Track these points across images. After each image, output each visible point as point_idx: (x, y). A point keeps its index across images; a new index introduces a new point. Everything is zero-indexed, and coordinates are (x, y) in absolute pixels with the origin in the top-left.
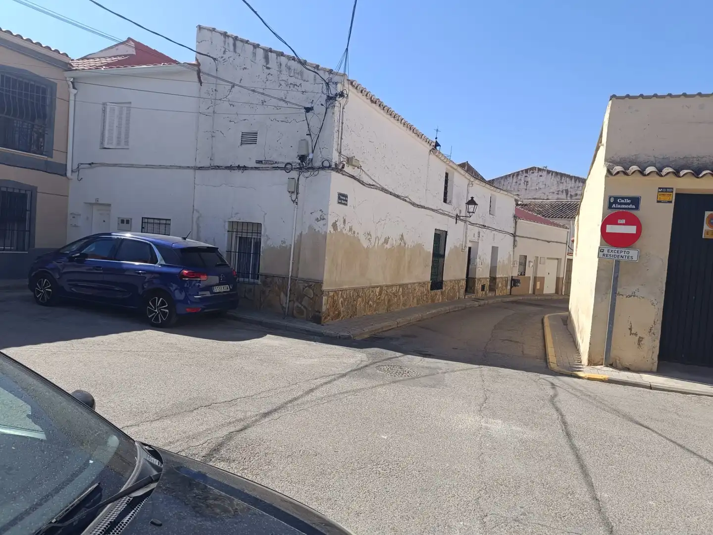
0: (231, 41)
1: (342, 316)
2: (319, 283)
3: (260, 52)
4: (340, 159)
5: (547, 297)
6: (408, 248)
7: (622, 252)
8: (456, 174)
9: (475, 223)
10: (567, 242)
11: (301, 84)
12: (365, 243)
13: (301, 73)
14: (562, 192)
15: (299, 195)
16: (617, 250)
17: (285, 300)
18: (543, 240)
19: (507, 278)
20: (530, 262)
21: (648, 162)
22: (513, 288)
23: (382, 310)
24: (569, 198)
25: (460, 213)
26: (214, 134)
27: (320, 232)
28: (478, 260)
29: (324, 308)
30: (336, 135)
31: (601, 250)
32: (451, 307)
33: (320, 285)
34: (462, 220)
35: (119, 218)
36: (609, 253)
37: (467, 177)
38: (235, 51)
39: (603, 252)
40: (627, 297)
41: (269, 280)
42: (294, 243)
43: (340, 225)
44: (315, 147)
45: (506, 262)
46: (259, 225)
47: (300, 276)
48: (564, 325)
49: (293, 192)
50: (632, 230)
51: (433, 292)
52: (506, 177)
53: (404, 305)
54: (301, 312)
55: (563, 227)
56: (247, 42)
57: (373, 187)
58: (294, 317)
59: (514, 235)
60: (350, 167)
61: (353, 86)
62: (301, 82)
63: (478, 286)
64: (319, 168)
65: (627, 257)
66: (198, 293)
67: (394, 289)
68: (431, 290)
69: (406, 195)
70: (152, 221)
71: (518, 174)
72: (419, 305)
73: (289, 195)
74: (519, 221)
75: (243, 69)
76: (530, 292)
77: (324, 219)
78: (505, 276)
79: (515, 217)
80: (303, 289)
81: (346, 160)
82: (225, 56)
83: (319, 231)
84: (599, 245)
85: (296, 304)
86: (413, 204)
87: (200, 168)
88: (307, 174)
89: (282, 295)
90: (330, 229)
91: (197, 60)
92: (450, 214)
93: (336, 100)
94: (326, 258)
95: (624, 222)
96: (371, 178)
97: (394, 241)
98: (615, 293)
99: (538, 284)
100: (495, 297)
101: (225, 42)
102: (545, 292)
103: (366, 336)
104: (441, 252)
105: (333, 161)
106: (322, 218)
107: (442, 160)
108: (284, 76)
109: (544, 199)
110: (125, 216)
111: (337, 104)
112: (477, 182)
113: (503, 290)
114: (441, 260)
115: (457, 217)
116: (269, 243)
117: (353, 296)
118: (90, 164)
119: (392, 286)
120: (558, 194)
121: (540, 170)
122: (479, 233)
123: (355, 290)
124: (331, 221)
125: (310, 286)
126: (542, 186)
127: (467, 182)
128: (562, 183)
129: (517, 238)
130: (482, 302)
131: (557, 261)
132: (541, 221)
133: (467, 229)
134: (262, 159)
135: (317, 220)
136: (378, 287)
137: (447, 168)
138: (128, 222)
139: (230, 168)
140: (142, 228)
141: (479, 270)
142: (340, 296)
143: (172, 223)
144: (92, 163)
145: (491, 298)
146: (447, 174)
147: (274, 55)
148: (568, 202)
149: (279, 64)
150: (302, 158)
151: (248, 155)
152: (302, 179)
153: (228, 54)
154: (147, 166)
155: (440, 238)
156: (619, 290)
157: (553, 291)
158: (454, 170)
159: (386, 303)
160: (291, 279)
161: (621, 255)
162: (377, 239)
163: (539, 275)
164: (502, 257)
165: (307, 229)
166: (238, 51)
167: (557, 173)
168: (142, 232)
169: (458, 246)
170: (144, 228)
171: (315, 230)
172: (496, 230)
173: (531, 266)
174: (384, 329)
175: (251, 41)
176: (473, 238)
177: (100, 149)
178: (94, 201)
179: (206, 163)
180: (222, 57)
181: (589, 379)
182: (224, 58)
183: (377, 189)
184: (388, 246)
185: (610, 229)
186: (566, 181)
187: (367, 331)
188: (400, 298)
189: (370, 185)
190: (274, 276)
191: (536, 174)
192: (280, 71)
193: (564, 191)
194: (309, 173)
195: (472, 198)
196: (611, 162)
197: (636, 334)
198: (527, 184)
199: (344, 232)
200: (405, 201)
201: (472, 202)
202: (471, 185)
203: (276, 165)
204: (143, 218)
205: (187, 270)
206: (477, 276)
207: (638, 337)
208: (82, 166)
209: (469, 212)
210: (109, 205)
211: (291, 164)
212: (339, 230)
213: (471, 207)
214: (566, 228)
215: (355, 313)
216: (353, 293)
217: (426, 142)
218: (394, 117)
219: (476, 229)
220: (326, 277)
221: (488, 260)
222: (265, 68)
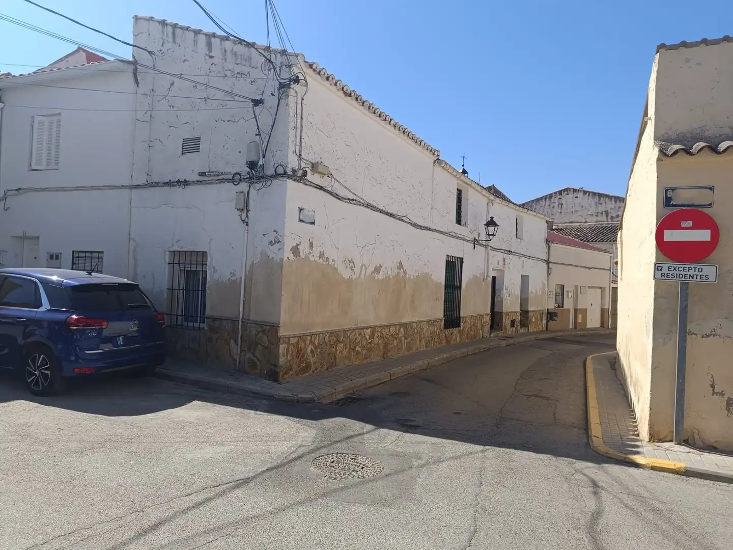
0: (170, 29)
1: (313, 368)
2: (275, 327)
3: (202, 39)
4: (300, 164)
5: (591, 332)
6: (410, 278)
7: (690, 270)
8: (470, 190)
9: (498, 248)
10: (610, 268)
11: (249, 73)
12: (346, 274)
13: (249, 59)
14: (602, 214)
15: (251, 214)
16: (682, 266)
17: (235, 349)
18: (581, 267)
19: (542, 311)
20: (568, 292)
21: (720, 136)
22: (549, 323)
23: (376, 358)
24: (609, 220)
25: (479, 237)
26: (151, 144)
27: (275, 259)
28: (505, 291)
29: (282, 360)
30: (292, 133)
31: (657, 268)
32: (471, 348)
33: (276, 329)
34: (482, 245)
35: (48, 253)
36: (671, 272)
37: (486, 195)
38: (174, 41)
39: (661, 270)
40: (703, 337)
41: (217, 323)
42: (245, 275)
43: (304, 249)
44: (266, 150)
45: (539, 293)
46: (204, 254)
47: (253, 317)
48: (612, 370)
49: (242, 210)
50: (704, 235)
51: (448, 331)
52: (538, 200)
53: (409, 348)
54: (253, 365)
55: (605, 251)
56: (187, 29)
57: (354, 202)
58: (245, 373)
59: (548, 262)
60: (317, 176)
61: (314, 70)
62: (249, 69)
63: (506, 322)
64: (272, 176)
65: (699, 277)
66: (99, 346)
67: (392, 329)
68: (445, 328)
69: (404, 215)
70: (83, 255)
71: (551, 196)
72: (429, 349)
73: (238, 213)
74: (552, 245)
75: (184, 62)
76: (571, 326)
77: (279, 242)
78: (539, 309)
79: (547, 241)
80: (256, 335)
81: (309, 166)
82: (164, 49)
83: (273, 258)
84: (654, 260)
85: (249, 355)
86: (415, 225)
87: (138, 187)
88: (258, 186)
89: (232, 343)
90: (288, 254)
91: (134, 57)
92: (466, 238)
93: (290, 88)
94: (283, 293)
95: (691, 226)
96: (350, 191)
97: (389, 269)
98: (684, 333)
99: (580, 317)
100: (529, 334)
101: (163, 32)
102: (588, 326)
103: (341, 396)
104: (457, 284)
105: (289, 166)
106: (277, 241)
107: (451, 173)
108: (230, 65)
109: (582, 223)
110: (55, 251)
111: (292, 92)
112: (498, 200)
113: (537, 325)
114: (456, 292)
115: (475, 242)
116: (216, 276)
117: (330, 342)
118: (16, 190)
119: (388, 326)
120: (597, 216)
121: (575, 190)
122: (504, 260)
123: (332, 333)
124: (289, 244)
125: (263, 331)
126: (579, 209)
127: (486, 201)
128: (601, 204)
129: (551, 265)
130: (511, 341)
131: (600, 290)
132: (579, 245)
133: (488, 255)
134: (206, 170)
135: (271, 244)
136: (368, 328)
137: (458, 183)
138: (57, 257)
139: (169, 184)
140: (73, 264)
141: (507, 302)
142: (308, 342)
143: (105, 255)
144: (20, 189)
145: (523, 335)
146: (459, 192)
147: (218, 40)
148: (609, 224)
149: (224, 50)
150: (252, 165)
151: (190, 166)
152: (253, 192)
153: (167, 46)
154: (78, 189)
155: (453, 267)
156: (690, 327)
157: (598, 325)
158: (469, 187)
159: (381, 347)
160: (242, 322)
161: (689, 273)
162: (364, 267)
163: (579, 307)
164: (534, 287)
165: (259, 256)
166: (178, 40)
167: (594, 194)
168: (72, 269)
169: (478, 276)
170: (75, 264)
171: (269, 257)
172: (525, 256)
173: (570, 296)
174: (368, 385)
175: (193, 27)
176: (498, 266)
177: (29, 171)
178: (21, 235)
179: (142, 181)
180: (161, 50)
181: (653, 468)
182: (162, 52)
183: (360, 205)
184: (381, 276)
185: (670, 236)
186: (605, 202)
187: (340, 390)
188: (401, 341)
189: (349, 199)
190: (222, 319)
191: (571, 195)
192: (226, 59)
193: (604, 212)
194: (261, 183)
195: (492, 218)
196: (663, 140)
197: (722, 394)
198: (561, 207)
199: (311, 258)
200: (402, 220)
201: (491, 223)
202: (491, 204)
203: (221, 177)
204: (73, 251)
205: (77, 315)
206: (504, 310)
207: (726, 399)
208: (9, 193)
209: (489, 235)
210: (38, 238)
211: (240, 174)
212: (303, 256)
213: (491, 229)
214: (609, 252)
215: (333, 364)
216: (329, 338)
217: (428, 149)
218: (380, 116)
219: (500, 256)
220: (284, 318)
221: (517, 291)
222: (207, 57)
